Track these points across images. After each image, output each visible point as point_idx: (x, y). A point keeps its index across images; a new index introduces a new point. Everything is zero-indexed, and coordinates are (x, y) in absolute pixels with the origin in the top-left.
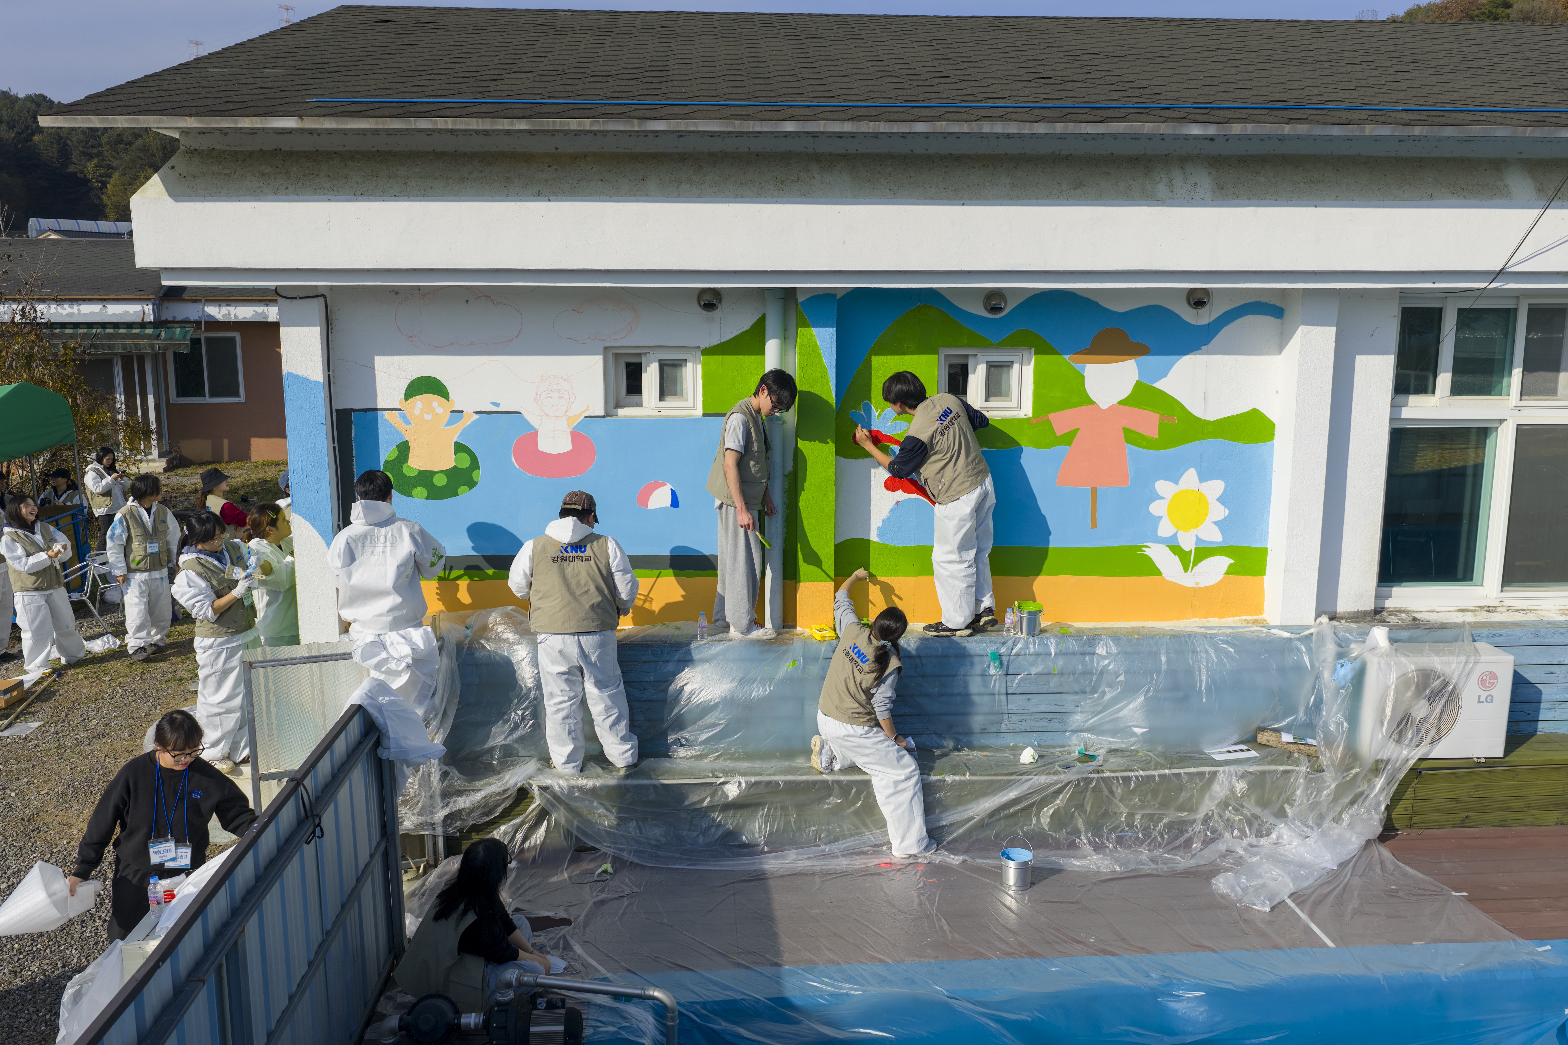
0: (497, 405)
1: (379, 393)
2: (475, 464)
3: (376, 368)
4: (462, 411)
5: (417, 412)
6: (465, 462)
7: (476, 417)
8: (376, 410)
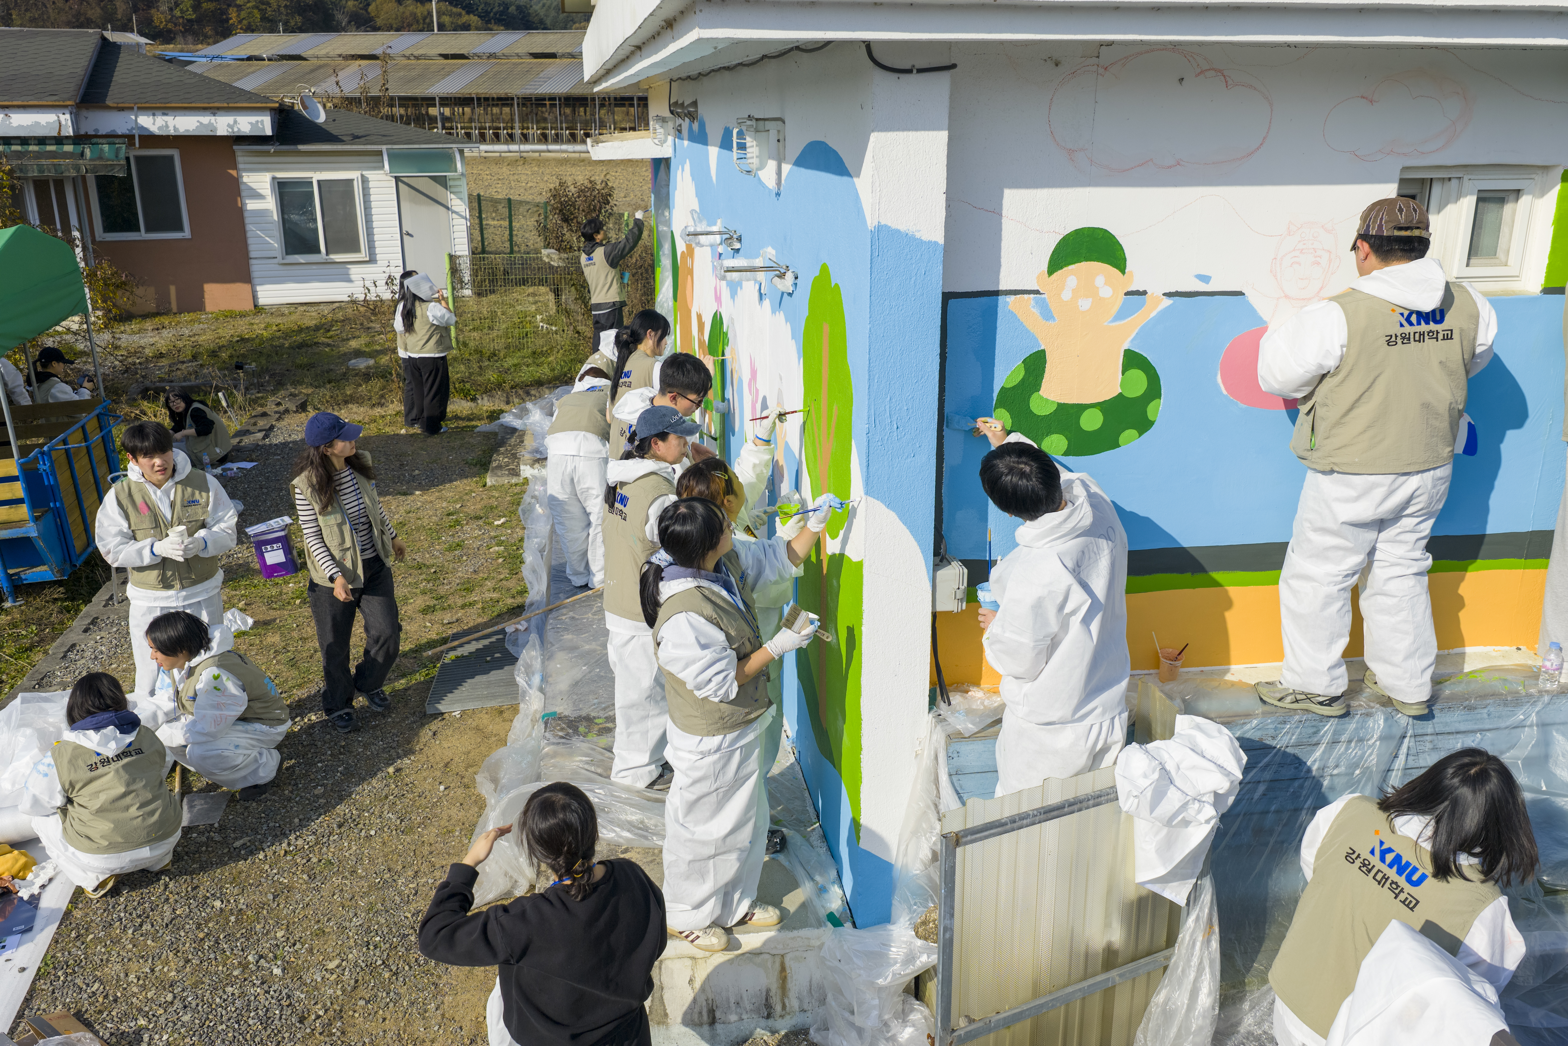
0: (1205, 279)
1: (1003, 261)
2: (1154, 390)
3: (1004, 213)
4: (1144, 293)
5: (1066, 295)
6: (1138, 383)
7: (1168, 302)
8: (996, 293)
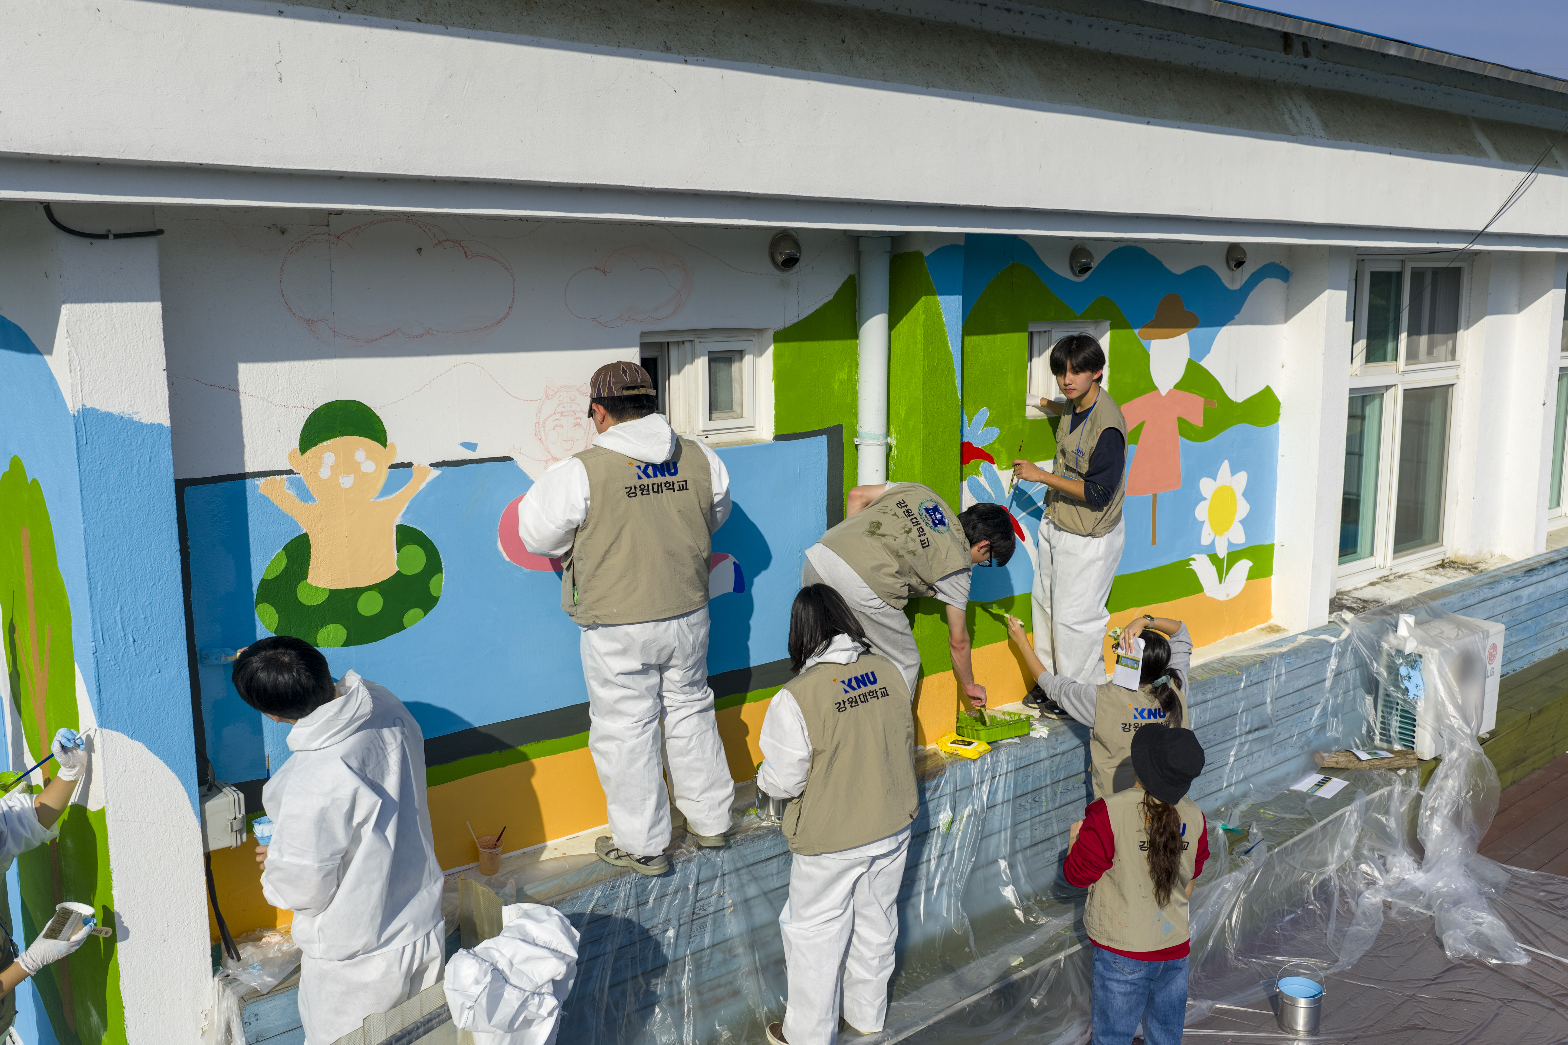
0: (472, 447)
1: (246, 441)
3: (241, 388)
4: (410, 465)
7: (435, 473)
8: (244, 476)
